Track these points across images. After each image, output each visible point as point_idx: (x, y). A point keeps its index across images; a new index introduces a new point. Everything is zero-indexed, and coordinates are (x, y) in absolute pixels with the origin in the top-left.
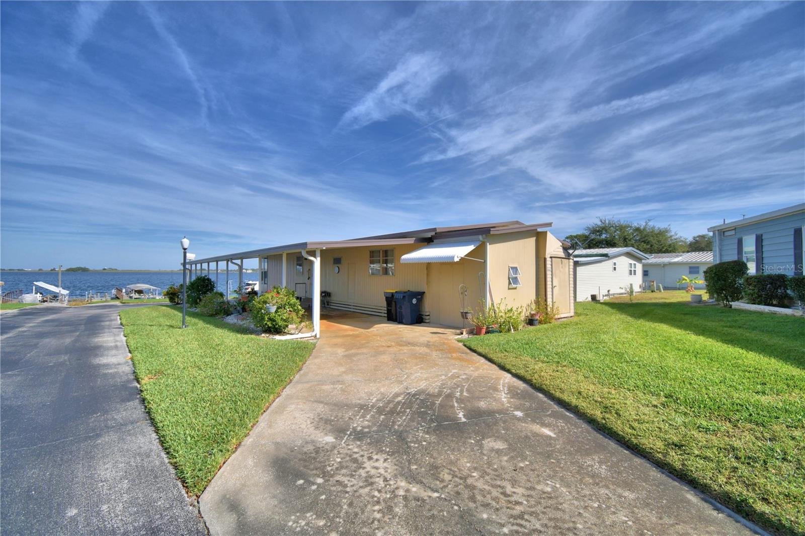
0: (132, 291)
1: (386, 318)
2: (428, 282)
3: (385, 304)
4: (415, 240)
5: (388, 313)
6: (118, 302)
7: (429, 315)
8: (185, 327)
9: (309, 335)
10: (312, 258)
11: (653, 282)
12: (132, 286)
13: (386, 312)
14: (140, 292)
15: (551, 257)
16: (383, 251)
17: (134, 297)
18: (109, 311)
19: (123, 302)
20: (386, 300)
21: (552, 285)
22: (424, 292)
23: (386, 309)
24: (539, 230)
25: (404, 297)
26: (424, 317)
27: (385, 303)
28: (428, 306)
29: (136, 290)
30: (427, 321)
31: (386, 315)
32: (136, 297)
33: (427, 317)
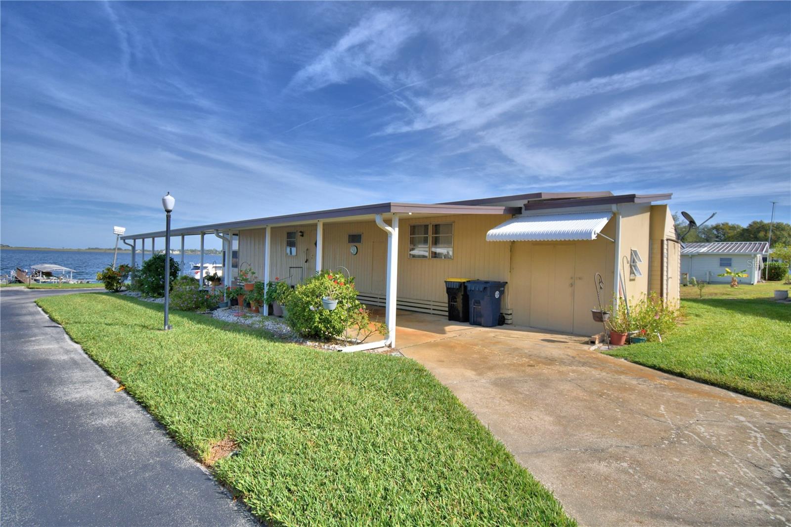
0: (39, 272)
1: (447, 318)
2: (511, 269)
3: (445, 298)
4: (505, 210)
5: (449, 311)
6: (23, 287)
7: (511, 314)
8: (169, 328)
9: (382, 343)
10: (389, 229)
11: (686, 274)
12: (38, 267)
13: (447, 309)
14: (48, 274)
15: (667, 240)
16: (433, 225)
17: (41, 281)
18: (16, 299)
19: (31, 286)
20: (448, 292)
21: (667, 276)
22: (507, 283)
23: (447, 305)
24: (653, 203)
25: (485, 288)
26: (506, 317)
27: (446, 295)
28: (511, 302)
29: (44, 271)
30: (509, 322)
31: (447, 314)
32: (43, 281)
33: (510, 317)
